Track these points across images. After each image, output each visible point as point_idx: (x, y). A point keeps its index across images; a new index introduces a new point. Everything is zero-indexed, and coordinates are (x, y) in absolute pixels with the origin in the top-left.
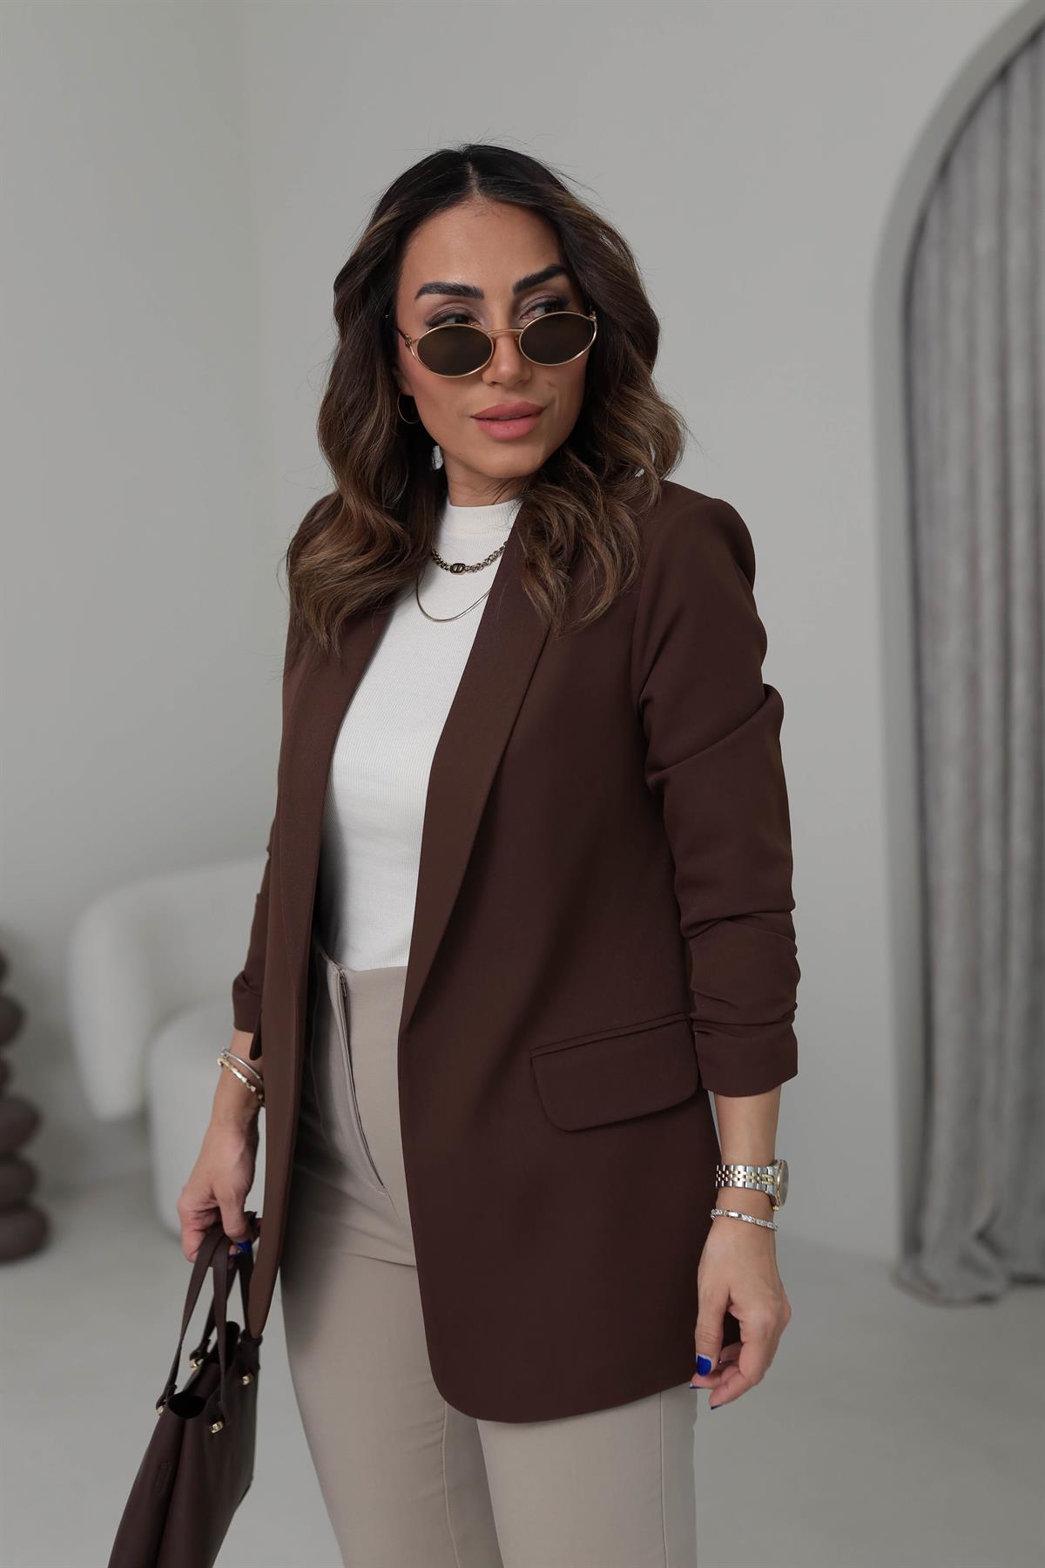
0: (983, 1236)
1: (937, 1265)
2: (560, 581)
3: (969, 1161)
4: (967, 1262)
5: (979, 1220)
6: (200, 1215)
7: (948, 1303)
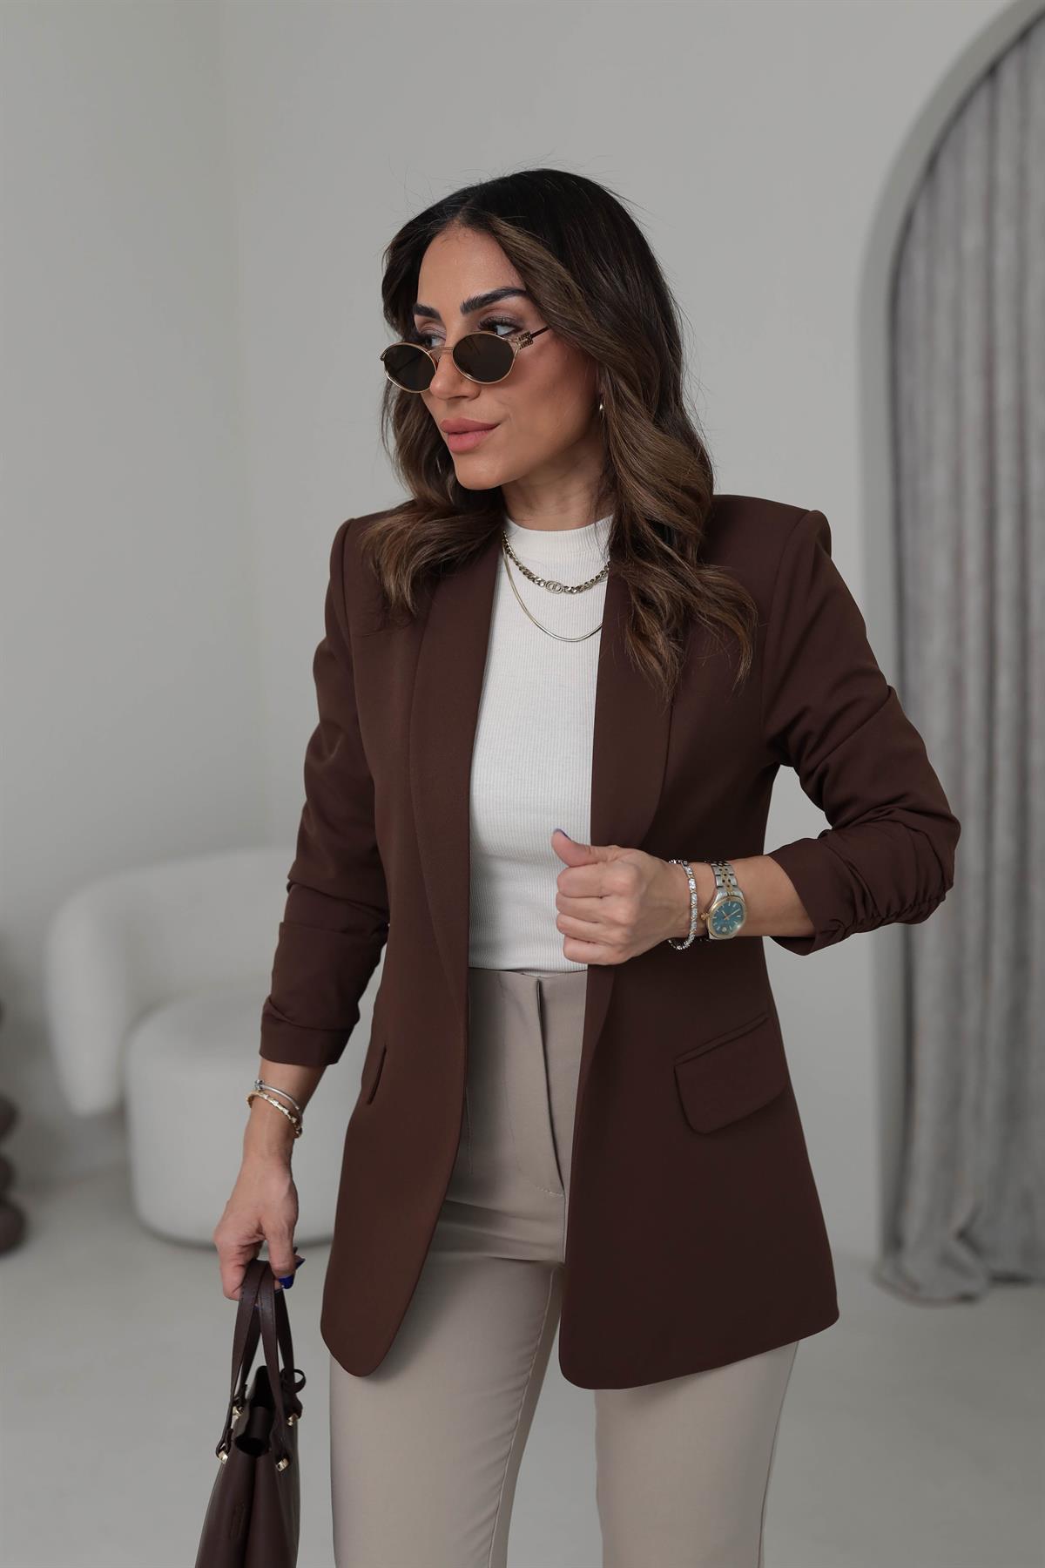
0: (964, 1235)
1: (918, 1263)
2: (673, 653)
3: (950, 1160)
4: (947, 1260)
5: (960, 1219)
6: (245, 1249)
7: (930, 1302)
